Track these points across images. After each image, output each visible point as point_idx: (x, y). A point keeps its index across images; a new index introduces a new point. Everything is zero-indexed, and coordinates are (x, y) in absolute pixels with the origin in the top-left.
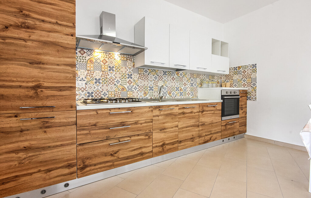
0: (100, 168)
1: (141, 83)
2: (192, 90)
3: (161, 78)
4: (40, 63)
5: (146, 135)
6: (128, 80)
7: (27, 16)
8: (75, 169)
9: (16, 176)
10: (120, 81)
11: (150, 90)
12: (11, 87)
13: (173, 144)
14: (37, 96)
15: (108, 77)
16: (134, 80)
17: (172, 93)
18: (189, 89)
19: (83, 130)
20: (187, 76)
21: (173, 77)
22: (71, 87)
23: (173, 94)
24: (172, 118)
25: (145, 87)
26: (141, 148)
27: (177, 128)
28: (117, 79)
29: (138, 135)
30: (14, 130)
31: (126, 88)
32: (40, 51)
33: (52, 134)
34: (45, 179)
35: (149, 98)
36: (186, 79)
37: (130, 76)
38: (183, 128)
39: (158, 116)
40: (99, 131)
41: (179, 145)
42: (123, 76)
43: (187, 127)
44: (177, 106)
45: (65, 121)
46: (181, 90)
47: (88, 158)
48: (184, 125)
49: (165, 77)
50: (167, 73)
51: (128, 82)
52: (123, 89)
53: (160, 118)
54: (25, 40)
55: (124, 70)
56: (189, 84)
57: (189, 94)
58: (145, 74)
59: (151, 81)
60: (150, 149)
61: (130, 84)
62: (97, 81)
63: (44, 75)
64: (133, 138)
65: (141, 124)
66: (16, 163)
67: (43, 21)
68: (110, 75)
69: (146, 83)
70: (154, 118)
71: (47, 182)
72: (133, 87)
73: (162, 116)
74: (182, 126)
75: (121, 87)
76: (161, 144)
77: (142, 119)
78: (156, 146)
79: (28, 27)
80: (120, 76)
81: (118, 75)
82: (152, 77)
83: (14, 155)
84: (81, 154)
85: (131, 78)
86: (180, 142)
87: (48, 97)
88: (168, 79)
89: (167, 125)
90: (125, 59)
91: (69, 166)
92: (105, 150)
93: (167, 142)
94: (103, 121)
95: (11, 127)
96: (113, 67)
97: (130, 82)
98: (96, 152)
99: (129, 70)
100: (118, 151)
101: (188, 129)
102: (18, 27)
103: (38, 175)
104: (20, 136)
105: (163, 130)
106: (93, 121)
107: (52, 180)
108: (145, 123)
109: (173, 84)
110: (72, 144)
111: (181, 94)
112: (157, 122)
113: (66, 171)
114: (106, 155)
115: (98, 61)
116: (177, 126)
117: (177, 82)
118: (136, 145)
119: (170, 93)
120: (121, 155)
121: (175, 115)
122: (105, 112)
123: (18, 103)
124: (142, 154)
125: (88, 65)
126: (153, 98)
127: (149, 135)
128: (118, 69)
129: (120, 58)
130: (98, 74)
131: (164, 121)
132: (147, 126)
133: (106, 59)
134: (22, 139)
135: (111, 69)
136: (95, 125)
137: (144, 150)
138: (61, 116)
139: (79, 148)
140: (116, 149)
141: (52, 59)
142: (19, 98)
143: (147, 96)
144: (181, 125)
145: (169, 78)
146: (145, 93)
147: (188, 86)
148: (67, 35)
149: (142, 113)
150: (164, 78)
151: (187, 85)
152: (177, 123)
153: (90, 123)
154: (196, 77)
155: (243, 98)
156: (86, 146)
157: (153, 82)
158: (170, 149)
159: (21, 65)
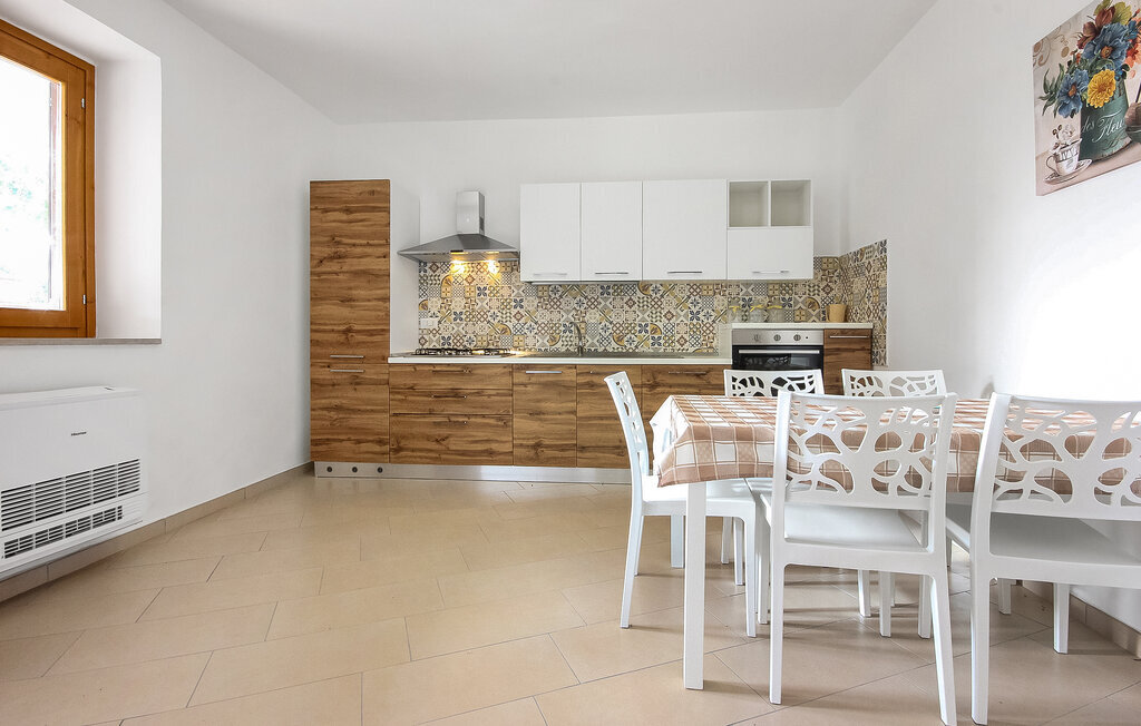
0: (420, 457)
1: (544, 316)
2: (694, 331)
3: (593, 304)
4: (350, 300)
5: (500, 419)
6: (514, 311)
7: (339, 243)
8: (387, 448)
9: (328, 440)
10: (499, 314)
11: (565, 332)
12: (324, 331)
13: (563, 448)
14: (347, 344)
15: (476, 308)
16: (528, 312)
17: (626, 339)
18: (682, 329)
19: (398, 393)
20: (676, 291)
21: (631, 299)
22: (383, 330)
23: (630, 341)
24: (560, 394)
25: (552, 326)
26: (488, 441)
27: (572, 416)
28: (492, 311)
29: (484, 416)
30: (326, 382)
31: (511, 327)
32: (352, 285)
33: (364, 393)
34: (354, 452)
35: (563, 349)
36: (675, 302)
37: (519, 304)
38: (589, 418)
39: (525, 385)
40: (418, 398)
41: (579, 455)
42: (505, 305)
43: (601, 418)
44: (575, 366)
45: (375, 377)
46: (655, 330)
47: (404, 437)
48: (594, 413)
49: (606, 299)
50: (611, 291)
51: (515, 316)
52: (504, 331)
53: (529, 388)
54: (336, 274)
55: (505, 292)
56: (682, 314)
57: (682, 341)
58: (553, 296)
59: (568, 312)
60: (507, 448)
61: (518, 320)
62: (458, 316)
63: (355, 315)
64: (473, 420)
65: (489, 396)
66: (328, 423)
67: (354, 245)
68: (480, 304)
69: (555, 316)
70: (515, 388)
71: (358, 456)
72: (526, 327)
73: (535, 386)
74: (588, 414)
75: (501, 327)
76: (532, 442)
77: (490, 387)
78: (521, 445)
79: (340, 257)
80: (499, 304)
81: (495, 303)
82: (570, 302)
83: (325, 412)
84: (395, 429)
85: (522, 307)
86: (583, 449)
87: (359, 344)
88: (615, 303)
89: (545, 406)
90: (508, 269)
91: (381, 442)
92: (427, 431)
93: (547, 442)
94: (423, 383)
95: (324, 379)
96: (485, 288)
97: (518, 316)
98: (415, 430)
99: (516, 292)
100: (447, 438)
101: (604, 422)
102: (330, 259)
103: (347, 444)
104: (331, 391)
105: (536, 414)
106: (410, 381)
107: (362, 456)
108: (498, 395)
109: (631, 317)
110: (384, 411)
111: (656, 342)
112: (524, 397)
113: (377, 448)
114: (428, 438)
115: (459, 280)
116: (574, 412)
117: (643, 312)
118: (481, 435)
119: (619, 339)
120: (454, 444)
121: (568, 388)
122: (426, 368)
123: (331, 350)
124: (490, 453)
125: (443, 289)
126: (571, 349)
127: (504, 421)
128: (495, 291)
129: (498, 269)
130: (458, 305)
131: (540, 397)
132: (502, 401)
133: (473, 274)
134: (334, 394)
135: (481, 291)
136: (412, 388)
137: (494, 446)
138: (373, 371)
139: (393, 418)
140: (444, 432)
141: (362, 293)
142: (331, 344)
143: (559, 345)
144: (583, 410)
145: (618, 302)
146: (554, 340)
147: (682, 318)
148: (379, 257)
149: (489, 377)
150: (603, 303)
151: (678, 316)
152: (573, 404)
153: (405, 385)
154: (711, 293)
155: (844, 355)
156: (400, 419)
157: (574, 312)
158: (555, 458)
159: (334, 304)
